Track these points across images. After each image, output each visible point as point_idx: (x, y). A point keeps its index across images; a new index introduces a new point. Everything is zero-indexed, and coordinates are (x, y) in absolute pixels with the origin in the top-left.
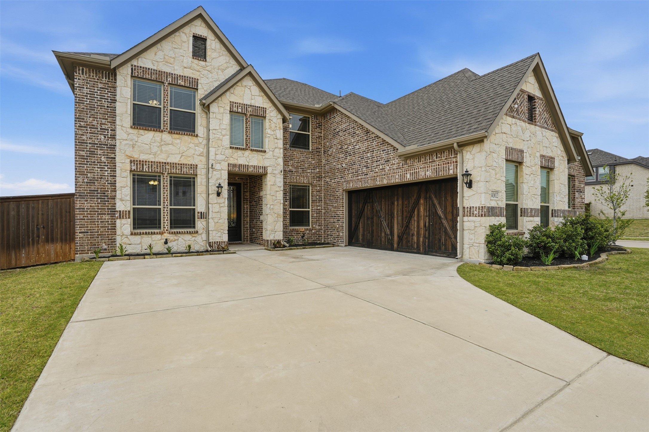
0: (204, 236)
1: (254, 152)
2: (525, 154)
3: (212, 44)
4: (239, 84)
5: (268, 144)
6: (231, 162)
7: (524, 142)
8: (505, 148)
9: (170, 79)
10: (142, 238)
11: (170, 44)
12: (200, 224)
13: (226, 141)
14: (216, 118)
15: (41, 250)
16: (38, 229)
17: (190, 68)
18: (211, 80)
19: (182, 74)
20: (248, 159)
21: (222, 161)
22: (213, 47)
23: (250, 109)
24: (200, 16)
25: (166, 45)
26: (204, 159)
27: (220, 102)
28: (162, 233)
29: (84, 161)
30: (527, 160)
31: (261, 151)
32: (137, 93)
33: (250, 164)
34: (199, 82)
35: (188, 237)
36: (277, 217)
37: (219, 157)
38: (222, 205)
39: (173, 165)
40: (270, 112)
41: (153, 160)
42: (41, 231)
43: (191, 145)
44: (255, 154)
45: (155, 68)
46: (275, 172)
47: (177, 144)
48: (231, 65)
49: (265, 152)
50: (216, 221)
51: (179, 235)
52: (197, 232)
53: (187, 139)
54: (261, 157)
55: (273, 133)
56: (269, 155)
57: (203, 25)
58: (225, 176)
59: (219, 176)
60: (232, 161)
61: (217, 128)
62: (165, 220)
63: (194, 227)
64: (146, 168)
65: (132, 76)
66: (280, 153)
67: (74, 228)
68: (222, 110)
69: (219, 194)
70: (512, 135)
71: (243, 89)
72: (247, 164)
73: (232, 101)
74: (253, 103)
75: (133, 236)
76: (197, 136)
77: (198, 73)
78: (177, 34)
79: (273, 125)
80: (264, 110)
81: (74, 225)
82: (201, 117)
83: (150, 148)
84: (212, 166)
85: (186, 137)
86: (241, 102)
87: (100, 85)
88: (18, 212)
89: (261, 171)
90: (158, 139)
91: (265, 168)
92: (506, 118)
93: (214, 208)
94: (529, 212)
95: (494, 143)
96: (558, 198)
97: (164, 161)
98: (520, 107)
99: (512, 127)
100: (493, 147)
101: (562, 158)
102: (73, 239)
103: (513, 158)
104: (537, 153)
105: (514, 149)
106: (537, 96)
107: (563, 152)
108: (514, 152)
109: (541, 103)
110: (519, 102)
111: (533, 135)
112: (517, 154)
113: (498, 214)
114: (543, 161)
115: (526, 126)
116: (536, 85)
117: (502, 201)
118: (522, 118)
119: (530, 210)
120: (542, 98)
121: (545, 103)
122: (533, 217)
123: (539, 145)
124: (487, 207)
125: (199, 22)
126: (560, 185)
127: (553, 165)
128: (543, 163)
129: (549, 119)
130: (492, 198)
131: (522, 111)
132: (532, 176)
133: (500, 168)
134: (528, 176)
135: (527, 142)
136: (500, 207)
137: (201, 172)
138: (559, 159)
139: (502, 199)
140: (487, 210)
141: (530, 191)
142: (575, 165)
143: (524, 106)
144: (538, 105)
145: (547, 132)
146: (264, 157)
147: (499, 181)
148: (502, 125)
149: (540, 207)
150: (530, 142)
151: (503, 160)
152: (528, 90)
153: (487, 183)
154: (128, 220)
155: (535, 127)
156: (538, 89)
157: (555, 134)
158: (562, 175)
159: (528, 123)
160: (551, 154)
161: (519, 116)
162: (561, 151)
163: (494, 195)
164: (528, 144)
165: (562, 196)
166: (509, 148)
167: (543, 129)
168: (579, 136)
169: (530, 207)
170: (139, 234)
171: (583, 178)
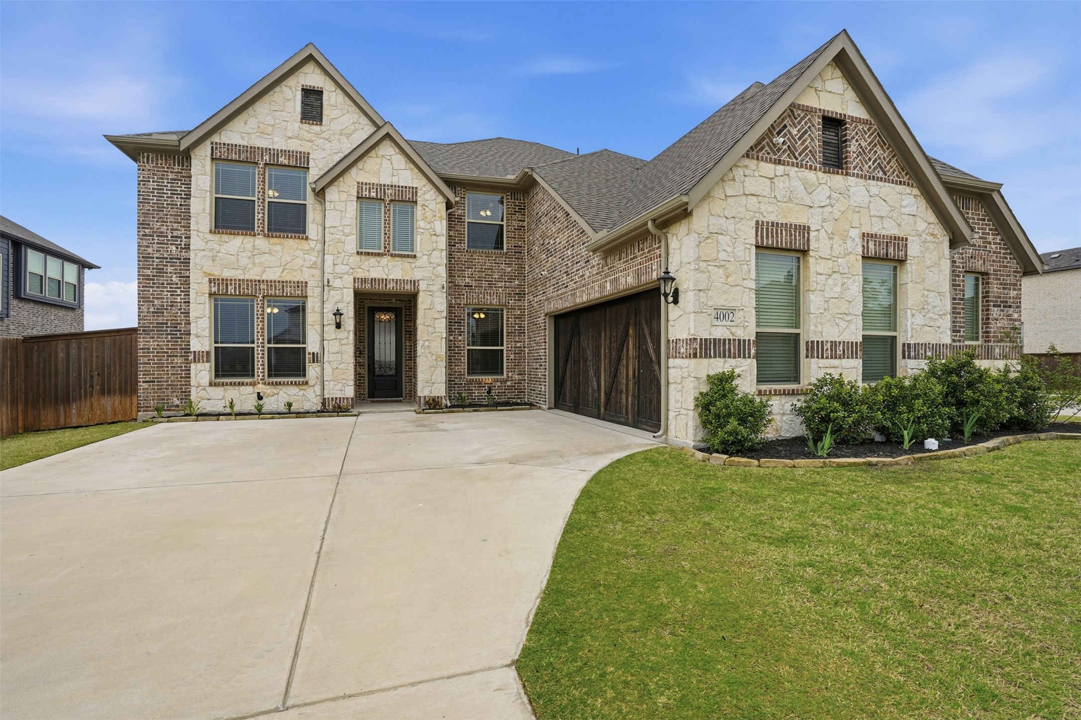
0: (318, 389)
1: (397, 259)
2: (812, 234)
3: (332, 98)
4: (373, 154)
5: (421, 243)
6: (357, 276)
7: (812, 210)
8: (753, 223)
9: (266, 158)
10: (225, 390)
11: (267, 106)
12: (312, 371)
13: (351, 244)
14: (335, 209)
15: (95, 405)
16: (92, 377)
17: (297, 138)
18: (329, 152)
19: (284, 148)
20: (386, 270)
21: (344, 274)
22: (333, 102)
23: (390, 191)
24: (310, 58)
25: (262, 108)
26: (317, 273)
27: (342, 184)
28: (253, 384)
29: (149, 283)
30: (819, 244)
31: (408, 256)
32: (220, 181)
33: (391, 277)
34: (311, 156)
35: (293, 390)
36: (436, 360)
37: (340, 269)
38: (343, 342)
39: (270, 283)
40: (425, 194)
41: (241, 278)
42: (95, 378)
43: (299, 253)
44: (398, 262)
45: (245, 143)
46: (432, 288)
47: (277, 252)
48: (361, 126)
49: (415, 256)
50: (334, 365)
51: (280, 387)
52: (307, 383)
53: (291, 243)
54: (407, 265)
55: (428, 226)
56: (422, 261)
57: (318, 71)
58: (349, 296)
59: (339, 297)
60: (360, 274)
61: (337, 224)
62: (261, 363)
63: (304, 375)
64: (230, 290)
65: (213, 159)
66: (441, 258)
67: (137, 375)
68: (344, 196)
69: (338, 326)
70: (775, 197)
71: (378, 161)
72: (385, 277)
73: (360, 181)
74: (395, 181)
75: (213, 388)
76: (307, 238)
77: (310, 144)
78: (277, 89)
79: (429, 214)
80: (414, 191)
81: (137, 371)
82: (314, 209)
83: (238, 260)
84: (328, 282)
85: (290, 241)
86: (376, 182)
87: (171, 176)
88: (68, 354)
89: (408, 287)
90: (249, 246)
91: (414, 283)
92: (757, 166)
93: (331, 347)
94: (827, 349)
95: (722, 215)
96: (919, 320)
97: (258, 278)
98: (799, 143)
99: (776, 180)
100: (717, 223)
101: (932, 237)
102: (134, 391)
103: (777, 242)
104: (851, 229)
105: (782, 224)
106: (852, 117)
107: (933, 226)
108: (781, 231)
109: (865, 129)
110: (799, 131)
111: (839, 195)
112: (791, 235)
113: (735, 354)
114: (871, 245)
115: (818, 179)
116: (851, 95)
117: (745, 327)
118: (804, 163)
119: (829, 345)
120: (867, 120)
121: (876, 130)
122: (840, 358)
123: (858, 214)
124: (701, 339)
125: (310, 68)
126: (926, 293)
127: (903, 253)
128: (870, 250)
129: (890, 160)
130: (716, 322)
131: (806, 148)
132: (835, 276)
133: (738, 264)
134: (823, 277)
135: (821, 209)
136: (739, 340)
137: (313, 293)
138: (923, 240)
139: (746, 324)
140: (701, 345)
141: (831, 307)
142: (990, 252)
143: (812, 139)
144: (857, 133)
145: (884, 186)
146: (413, 266)
147: (737, 288)
148: (747, 179)
149: (860, 339)
150: (829, 209)
151: (749, 246)
152: (822, 108)
153: (701, 293)
154: (208, 365)
155: (845, 177)
156: (855, 103)
157: (908, 189)
158: (931, 273)
159: (824, 172)
160: (894, 231)
161: (797, 159)
162: (929, 224)
163: (724, 316)
164: (823, 213)
165: (931, 315)
166: (768, 223)
167: (871, 182)
168: (993, 190)
169: (830, 339)
170: (223, 385)
171: (1016, 277)
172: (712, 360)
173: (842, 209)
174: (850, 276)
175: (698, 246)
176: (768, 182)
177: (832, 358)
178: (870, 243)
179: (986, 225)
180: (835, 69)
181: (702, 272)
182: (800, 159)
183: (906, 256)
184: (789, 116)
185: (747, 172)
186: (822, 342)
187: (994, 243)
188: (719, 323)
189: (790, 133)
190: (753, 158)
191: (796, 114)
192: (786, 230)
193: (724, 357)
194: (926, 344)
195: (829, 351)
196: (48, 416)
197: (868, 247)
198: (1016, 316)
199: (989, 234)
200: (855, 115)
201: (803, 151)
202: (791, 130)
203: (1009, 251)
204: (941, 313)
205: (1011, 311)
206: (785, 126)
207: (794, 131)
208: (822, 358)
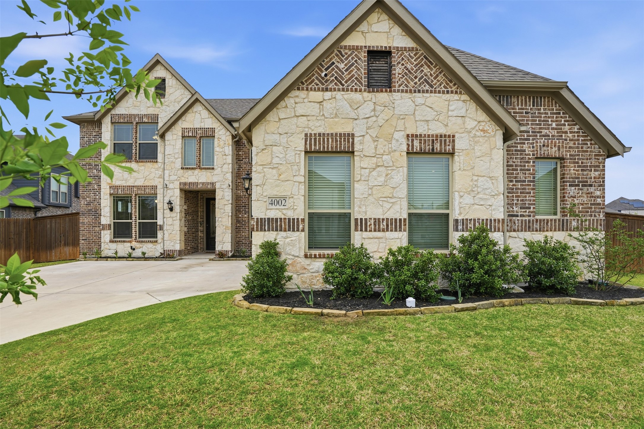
0: (162, 244)
1: (203, 170)
2: (356, 140)
3: (170, 82)
4: (190, 111)
5: (218, 161)
6: (182, 181)
7: (357, 121)
8: (303, 136)
9: (137, 119)
10: (117, 245)
12: (160, 234)
13: (178, 163)
14: (170, 144)
15: (62, 251)
16: (61, 237)
17: (152, 107)
18: (168, 113)
19: (146, 113)
20: (197, 177)
21: (175, 180)
22: (170, 84)
23: (199, 132)
24: (158, 62)
26: (162, 180)
27: (174, 130)
28: (130, 242)
29: (85, 190)
31: (209, 169)
32: (116, 134)
33: (200, 181)
34: (159, 116)
35: (150, 245)
36: (225, 229)
37: (173, 178)
38: (174, 219)
39: (138, 187)
40: (219, 131)
41: (125, 185)
43: (153, 170)
44: (204, 172)
45: (127, 113)
46: (223, 187)
47: (142, 170)
48: (185, 96)
49: (213, 169)
50: (170, 232)
52: (156, 242)
53: (149, 165)
54: (209, 174)
55: (221, 150)
56: (217, 171)
57: (163, 68)
58: (177, 192)
59: (172, 194)
60: (183, 180)
61: (171, 153)
62: (135, 230)
63: (157, 237)
64: (120, 192)
65: (112, 123)
66: (229, 168)
67: (79, 236)
68: (175, 137)
69: (171, 209)
70: (323, 115)
71: (193, 115)
72: (197, 181)
73: (183, 127)
74: (203, 125)
75: (111, 243)
76: (157, 162)
77: (159, 109)
79: (222, 143)
80: (213, 130)
81: (79, 234)
82: (161, 145)
83: (123, 176)
84: (166, 185)
85: (149, 164)
86: (192, 127)
87: (94, 134)
88: (51, 226)
89: (209, 186)
91: (213, 184)
92: (308, 95)
93: (169, 221)
94: (370, 225)
95: (276, 132)
96: (468, 199)
97: (132, 185)
98: (346, 73)
99: (324, 103)
100: (271, 139)
101: (482, 133)
102: (78, 244)
103: (324, 147)
104: (396, 133)
105: (328, 134)
106: (398, 47)
107: (483, 124)
108: (328, 139)
109: (412, 55)
110: (346, 65)
111: (383, 108)
112: (336, 141)
113: (285, 228)
114: (416, 143)
115: (363, 98)
116: (397, 30)
117: (295, 210)
118: (350, 88)
119: (372, 221)
120: (413, 48)
121: (422, 54)
122: (383, 231)
123: (403, 121)
124: (257, 219)
125: (159, 67)
126: (475, 178)
127: (450, 147)
128: (415, 147)
129: (437, 76)
130: (271, 207)
131: (352, 77)
132: (379, 169)
133: (289, 165)
134: (367, 171)
135: (365, 120)
136: (289, 219)
137: (160, 191)
138: (472, 135)
139: (295, 207)
140: (257, 222)
141: (374, 192)
142: (566, 140)
143: (358, 69)
144: (403, 59)
145: (430, 96)
146: (212, 174)
147: (288, 182)
148: (296, 105)
149: (405, 216)
150: (374, 119)
151: (299, 152)
152: (368, 45)
153: (258, 187)
154: (109, 231)
155: (390, 94)
156: (401, 37)
157: (456, 97)
158: (482, 162)
159: (369, 92)
160: (442, 131)
161: (343, 85)
162: (479, 122)
163: (278, 202)
164: (367, 123)
165: (481, 196)
166: (315, 134)
167: (417, 94)
168: (561, 88)
169: (373, 217)
170: (116, 242)
171: (598, 159)
172: (267, 233)
173: (387, 118)
174: (394, 168)
175: (256, 155)
176: (318, 105)
177: (375, 231)
178: (415, 141)
179: (561, 117)
180: (381, 14)
181: (260, 173)
182: (346, 85)
183: (453, 149)
184: (337, 55)
185: (297, 100)
186: (366, 219)
187: (571, 133)
188: (274, 207)
189: (337, 67)
190: (303, 89)
191: (343, 53)
192: (332, 139)
193: (277, 230)
194: (474, 219)
195: (373, 226)
196: (43, 256)
197: (413, 145)
198: (598, 193)
199: (564, 125)
200: (400, 46)
201: (349, 79)
202: (339, 65)
203: (589, 138)
204: (493, 194)
205: (592, 189)
206: (333, 63)
207: (341, 66)
208: (366, 230)
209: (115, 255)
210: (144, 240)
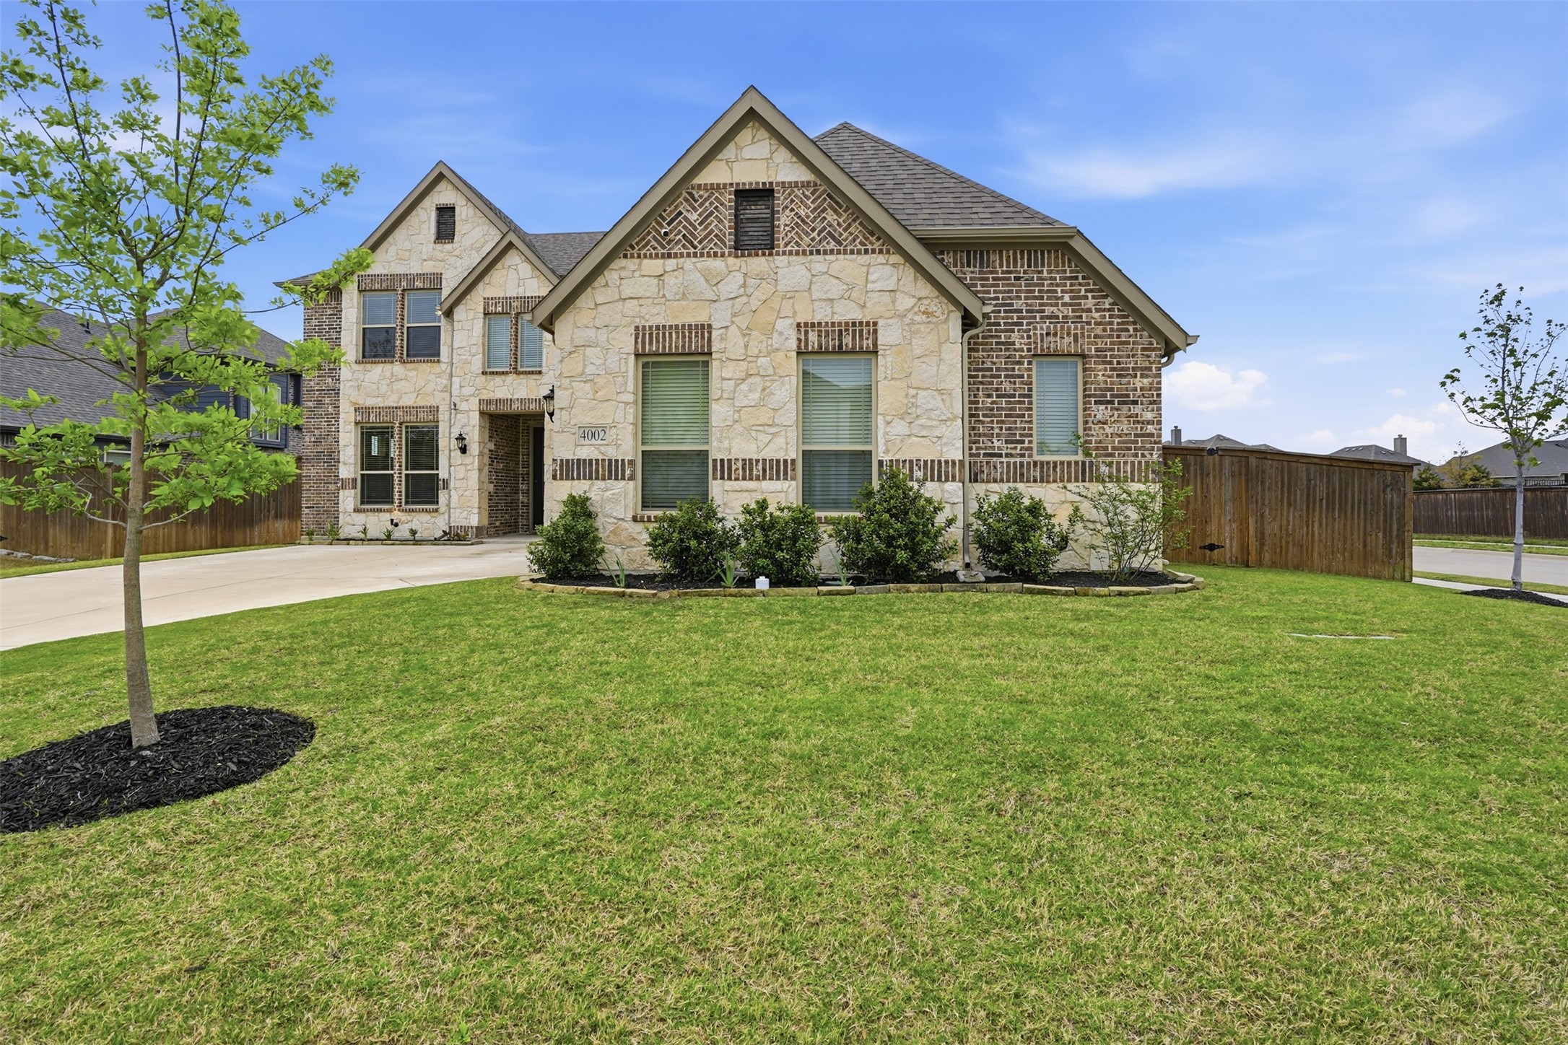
0: (446, 516)
1: (521, 376)
2: (715, 334)
3: (462, 212)
4: (499, 265)
6: (483, 397)
7: (717, 305)
8: (632, 330)
9: (404, 283)
10: (367, 516)
12: (443, 497)
13: (477, 364)
14: (462, 329)
17: (430, 259)
19: (420, 272)
20: (511, 389)
21: (470, 396)
22: (464, 217)
23: (515, 304)
24: (441, 176)
25: (400, 234)
26: (447, 395)
27: (469, 302)
28: (390, 511)
30: (726, 344)
31: (532, 373)
32: (366, 312)
33: (516, 397)
34: (443, 276)
35: (425, 517)
37: (468, 391)
38: (469, 467)
39: (406, 410)
41: (381, 405)
43: (432, 377)
44: (524, 379)
45: (385, 272)
47: (412, 377)
49: (541, 372)
50: (460, 492)
51: (413, 514)
52: (437, 510)
53: (425, 367)
54: (532, 383)
56: (547, 378)
57: (450, 187)
58: (475, 417)
59: (466, 421)
60: (485, 395)
61: (464, 344)
62: (399, 489)
63: (437, 503)
64: (372, 418)
65: (358, 291)
67: (301, 501)
68: (471, 314)
69: (463, 450)
70: (664, 296)
71: (505, 272)
72: (510, 397)
73: (486, 296)
74: (520, 292)
75: (357, 514)
76: (438, 361)
77: (443, 263)
81: (301, 497)
82: (446, 331)
83: (378, 388)
84: (455, 405)
85: (424, 365)
86: (502, 295)
87: (329, 312)
89: (532, 407)
90: (388, 374)
91: (539, 401)
92: (640, 265)
93: (459, 472)
94: (737, 469)
95: (591, 325)
96: (899, 428)
97: (395, 405)
98: (700, 228)
99: (666, 277)
100: (583, 335)
101: (924, 317)
102: (300, 516)
103: (664, 347)
104: (779, 320)
105: (671, 327)
106: (783, 183)
107: (926, 302)
108: (670, 334)
109: (807, 193)
110: (700, 215)
111: (759, 281)
112: (684, 337)
113: (604, 475)
114: (813, 337)
115: (727, 266)
116: (783, 155)
117: (618, 446)
118: (705, 251)
119: (740, 464)
120: (808, 182)
121: (825, 191)
122: (758, 479)
123: (791, 301)
124: (562, 460)
125: (443, 186)
126: (913, 392)
127: (870, 342)
128: (810, 344)
129: (849, 225)
130: (582, 441)
131: (710, 233)
132: (751, 380)
133: (610, 377)
134: (732, 382)
135: (731, 302)
136: (610, 461)
137: (443, 416)
138: (907, 320)
139: (619, 442)
140: (561, 466)
141: (743, 417)
142: (1089, 323)
143: (720, 221)
144: (792, 201)
145: (837, 259)
146: (539, 383)
147: (608, 403)
148: (623, 282)
149: (793, 453)
150: (744, 299)
151: (625, 356)
152: (735, 181)
153: (564, 411)
154: (353, 491)
155: (770, 258)
156: (789, 165)
157: (881, 259)
158: (924, 365)
159: (736, 257)
160: (855, 315)
161: (695, 247)
162: (920, 299)
163: (593, 435)
164: (733, 306)
165: (922, 421)
166: (651, 327)
167: (815, 257)
168: (1072, 237)
169: (741, 456)
170: (364, 511)
171: (1148, 356)
172: (576, 482)
173: (764, 298)
174: (776, 378)
175: (561, 361)
176: (655, 281)
177: (744, 479)
178: (811, 334)
179: (1080, 284)
180: (754, 133)
181: (566, 389)
182: (700, 247)
183: (875, 345)
184: (687, 200)
185: (624, 274)
186: (729, 461)
187: (1097, 310)
188: (587, 442)
189: (686, 219)
190: (632, 256)
191: (696, 196)
192: (677, 333)
193: (591, 478)
194: (911, 462)
195: (740, 472)
196: (239, 537)
197: (807, 340)
198: (1149, 416)
199: (1086, 297)
200: (787, 179)
201: (706, 237)
202: (689, 216)
203: (1131, 319)
204: (944, 418)
205: (1137, 409)
206: (680, 213)
207: (693, 217)
208: (730, 479)
209: (362, 536)
210: (414, 507)
